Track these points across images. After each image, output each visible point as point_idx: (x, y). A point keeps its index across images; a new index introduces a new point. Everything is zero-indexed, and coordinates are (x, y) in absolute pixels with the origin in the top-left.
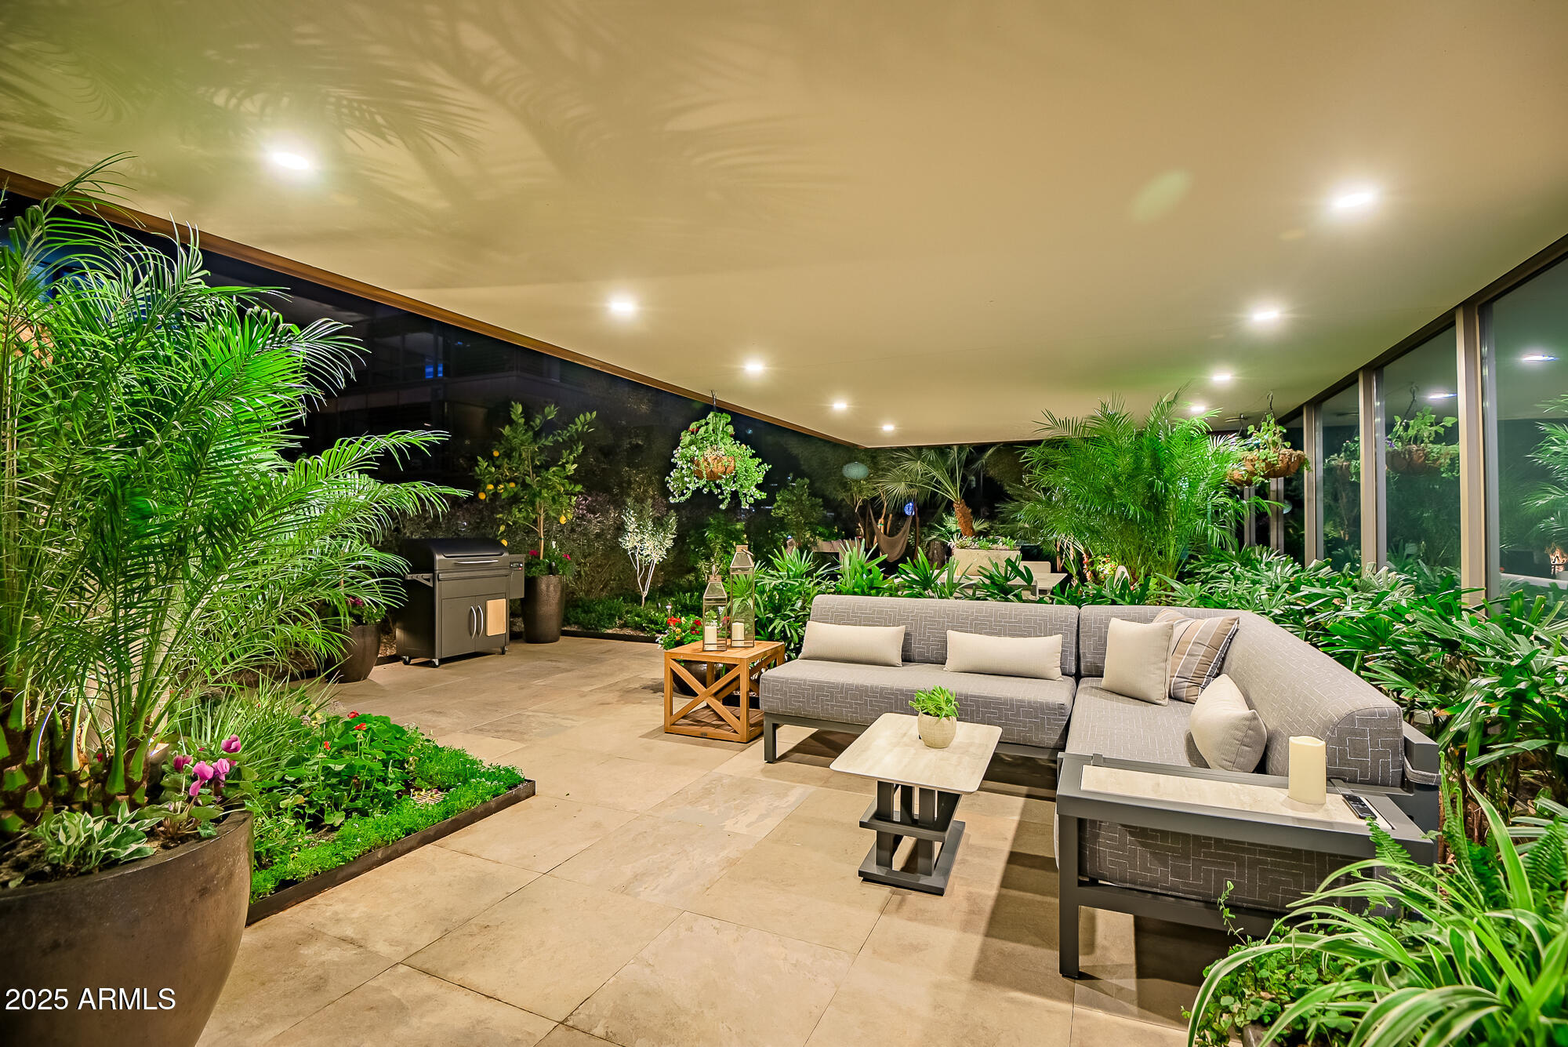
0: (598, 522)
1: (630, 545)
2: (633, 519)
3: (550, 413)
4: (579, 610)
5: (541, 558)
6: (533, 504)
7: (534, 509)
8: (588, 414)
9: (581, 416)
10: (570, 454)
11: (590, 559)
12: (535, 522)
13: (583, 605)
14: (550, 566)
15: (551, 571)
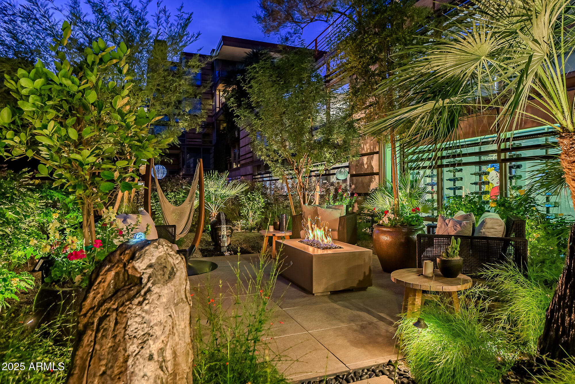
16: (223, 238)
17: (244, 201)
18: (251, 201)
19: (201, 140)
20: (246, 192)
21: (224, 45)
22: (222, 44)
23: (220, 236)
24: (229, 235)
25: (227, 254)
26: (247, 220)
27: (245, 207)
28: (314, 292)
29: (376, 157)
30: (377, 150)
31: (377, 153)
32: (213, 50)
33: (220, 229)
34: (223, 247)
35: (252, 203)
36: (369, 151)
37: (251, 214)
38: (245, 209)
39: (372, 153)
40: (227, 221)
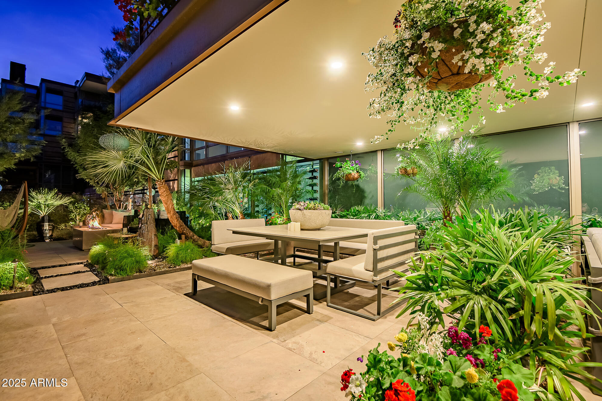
16: (45, 231)
17: (72, 208)
18: (78, 209)
19: (60, 159)
20: (73, 203)
21: (87, 79)
22: (85, 79)
23: (43, 230)
24: (50, 230)
25: (48, 241)
26: (76, 222)
27: (73, 212)
28: (83, 249)
29: (176, 182)
30: (177, 178)
31: (177, 180)
32: (77, 81)
33: (43, 226)
34: (46, 237)
35: (79, 210)
36: (173, 179)
37: (78, 217)
38: (72, 214)
39: (174, 180)
40: (50, 221)
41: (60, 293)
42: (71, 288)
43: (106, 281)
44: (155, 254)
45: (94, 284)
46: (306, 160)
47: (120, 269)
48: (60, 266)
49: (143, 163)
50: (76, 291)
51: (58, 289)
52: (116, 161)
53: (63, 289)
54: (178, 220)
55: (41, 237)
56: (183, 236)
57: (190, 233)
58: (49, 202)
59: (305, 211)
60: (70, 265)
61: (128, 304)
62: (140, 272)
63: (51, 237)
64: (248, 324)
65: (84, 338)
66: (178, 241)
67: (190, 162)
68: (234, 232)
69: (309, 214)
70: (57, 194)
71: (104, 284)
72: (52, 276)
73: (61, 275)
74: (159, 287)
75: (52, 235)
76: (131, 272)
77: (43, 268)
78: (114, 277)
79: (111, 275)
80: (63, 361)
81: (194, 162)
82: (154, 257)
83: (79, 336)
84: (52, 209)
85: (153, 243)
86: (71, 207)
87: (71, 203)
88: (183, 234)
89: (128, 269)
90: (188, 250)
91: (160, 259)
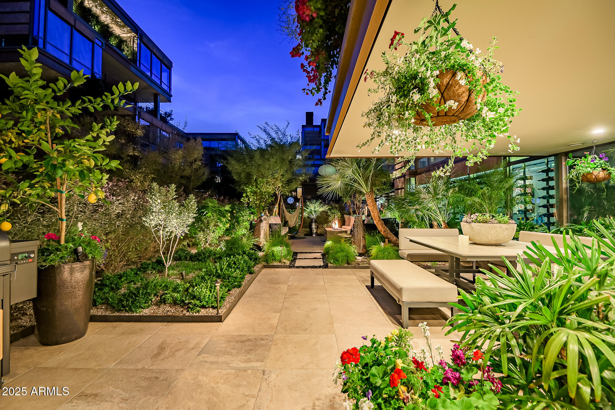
0: (120, 204)
1: (153, 223)
2: (159, 201)
3: (77, 79)
4: (106, 290)
5: (63, 242)
6: (52, 179)
7: (52, 186)
8: (129, 84)
9: (121, 85)
10: (102, 128)
11: (112, 236)
12: (54, 201)
13: (111, 284)
14: (75, 251)
15: (77, 256)
23: (312, 228)
24: (316, 228)
27: (330, 216)
29: (403, 190)
33: (312, 225)
34: (313, 233)
38: (330, 218)
39: (402, 188)
40: (315, 222)
41: (301, 269)
42: (308, 267)
43: (326, 266)
44: (363, 252)
45: (320, 267)
46: (532, 158)
47: (336, 260)
48: (310, 253)
49: (355, 181)
50: (310, 269)
51: (301, 267)
52: (335, 182)
53: (303, 267)
54: (382, 226)
55: (310, 234)
56: (387, 240)
57: (393, 238)
58: (317, 209)
59: (473, 224)
60: (315, 253)
61: (329, 284)
62: (348, 263)
63: (316, 233)
64: (391, 318)
65: (296, 296)
66: (382, 244)
67: (415, 170)
68: (411, 241)
69: (477, 228)
70: (321, 203)
71: (325, 268)
72: (302, 259)
73: (307, 259)
74: (355, 277)
75: (317, 232)
76: (342, 262)
77: (301, 253)
78: (331, 265)
79: (331, 263)
80: (281, 305)
81: (418, 171)
82: (360, 255)
83: (295, 295)
84: (318, 214)
85: (362, 243)
86: (329, 213)
87: (329, 209)
88: (387, 238)
89: (340, 260)
90: (385, 252)
91: (366, 256)
